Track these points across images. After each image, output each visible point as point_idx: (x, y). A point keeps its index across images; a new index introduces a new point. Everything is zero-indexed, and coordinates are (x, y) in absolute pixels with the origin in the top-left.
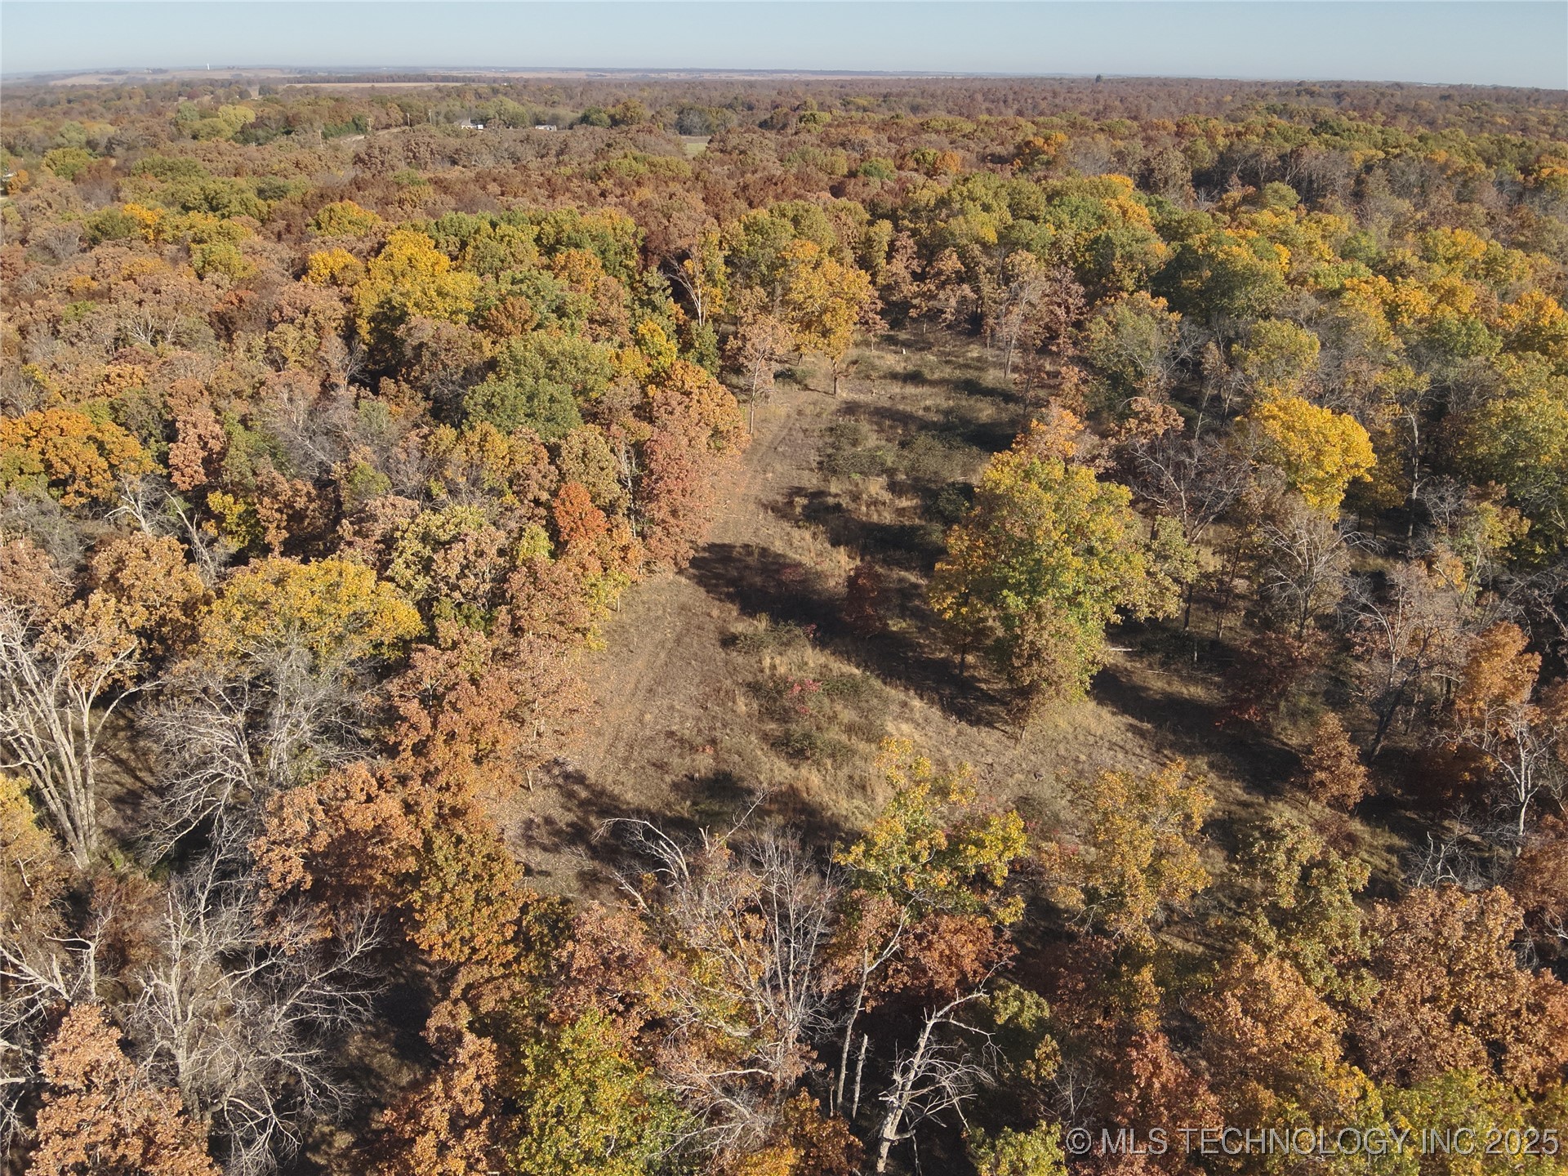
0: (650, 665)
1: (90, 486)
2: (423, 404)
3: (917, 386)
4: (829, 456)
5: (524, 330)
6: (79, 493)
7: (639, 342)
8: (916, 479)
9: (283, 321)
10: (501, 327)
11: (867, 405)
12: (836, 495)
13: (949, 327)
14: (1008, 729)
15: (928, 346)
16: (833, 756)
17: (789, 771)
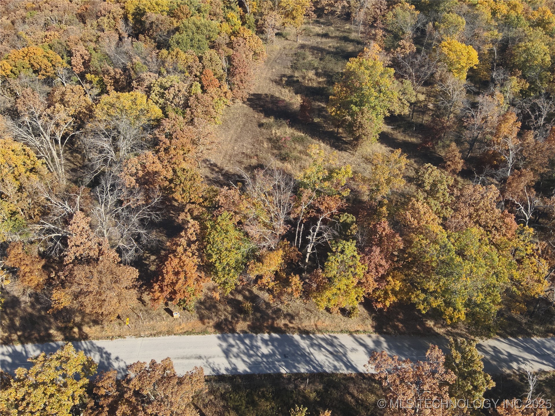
0: (235, 133)
1: (46, 72)
2: (154, 44)
3: (326, 38)
4: (295, 63)
5: (187, 18)
6: (43, 75)
7: (228, 20)
8: (325, 71)
9: (102, 16)
10: (179, 16)
11: (309, 45)
12: (297, 77)
13: (338, 17)
14: (351, 152)
15: (331, 24)
16: (295, 160)
17: (281, 164)
